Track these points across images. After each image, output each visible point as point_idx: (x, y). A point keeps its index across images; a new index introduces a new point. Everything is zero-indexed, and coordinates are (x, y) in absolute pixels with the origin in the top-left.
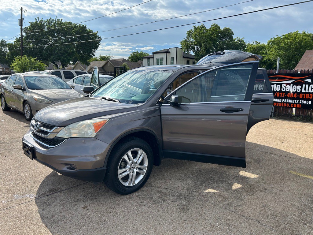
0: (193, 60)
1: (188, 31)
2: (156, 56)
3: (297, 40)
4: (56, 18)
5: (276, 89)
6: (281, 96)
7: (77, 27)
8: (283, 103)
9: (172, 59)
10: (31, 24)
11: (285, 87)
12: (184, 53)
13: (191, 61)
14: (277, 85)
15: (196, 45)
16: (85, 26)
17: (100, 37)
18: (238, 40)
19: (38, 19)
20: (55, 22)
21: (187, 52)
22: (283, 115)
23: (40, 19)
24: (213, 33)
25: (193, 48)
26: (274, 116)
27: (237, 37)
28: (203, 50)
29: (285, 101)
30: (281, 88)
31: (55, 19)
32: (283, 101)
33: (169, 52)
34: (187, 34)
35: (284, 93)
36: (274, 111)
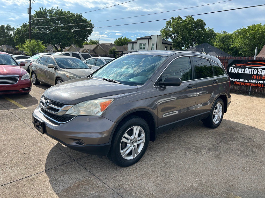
0: (171, 46)
1: (167, 22)
2: (139, 42)
3: (260, 31)
4: (58, 8)
5: (253, 73)
6: (257, 78)
7: (74, 16)
8: (259, 84)
9: (153, 44)
10: (36, 13)
11: (261, 71)
12: (163, 39)
13: (169, 47)
14: (254, 69)
15: (174, 33)
16: (81, 15)
17: (93, 25)
18: (209, 30)
19: (42, 8)
20: (57, 11)
21: (165, 39)
22: (258, 94)
23: (44, 9)
24: (189, 23)
25: (171, 36)
26: (251, 94)
27: (208, 28)
28: (180, 38)
29: (261, 82)
30: (258, 72)
31: (56, 9)
32: (259, 83)
33: (151, 39)
34: (166, 23)
35: (260, 76)
36: (251, 90)
